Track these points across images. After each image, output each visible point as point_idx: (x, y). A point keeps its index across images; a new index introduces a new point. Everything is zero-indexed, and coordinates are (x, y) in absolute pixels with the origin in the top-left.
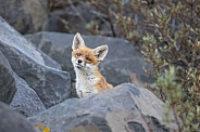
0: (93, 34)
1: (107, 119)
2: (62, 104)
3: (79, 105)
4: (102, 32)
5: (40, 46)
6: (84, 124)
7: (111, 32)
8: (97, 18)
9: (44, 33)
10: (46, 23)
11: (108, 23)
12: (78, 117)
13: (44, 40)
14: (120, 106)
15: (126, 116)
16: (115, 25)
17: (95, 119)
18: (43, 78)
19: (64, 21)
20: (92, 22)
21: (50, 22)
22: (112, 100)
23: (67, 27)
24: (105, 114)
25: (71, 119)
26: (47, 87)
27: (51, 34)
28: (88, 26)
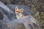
0: (21, 5)
1: (24, 23)
2: (14, 20)
3: (17, 20)
4: (23, 4)
5: (9, 7)
6: (19, 24)
7: (24, 4)
8: (22, 1)
9: (10, 4)
10: (10, 2)
11: (24, 2)
12: (17, 23)
13: (10, 6)
14: (27, 21)
15: (28, 23)
16: (25, 3)
17: (21, 23)
18: (10, 14)
19: (14, 2)
20: (20, 2)
21: (11, 2)
22: (25, 19)
23: (15, 3)
24: (23, 22)
25: (16, 23)
26: (11, 16)
27: (11, 5)
28: (20, 3)
